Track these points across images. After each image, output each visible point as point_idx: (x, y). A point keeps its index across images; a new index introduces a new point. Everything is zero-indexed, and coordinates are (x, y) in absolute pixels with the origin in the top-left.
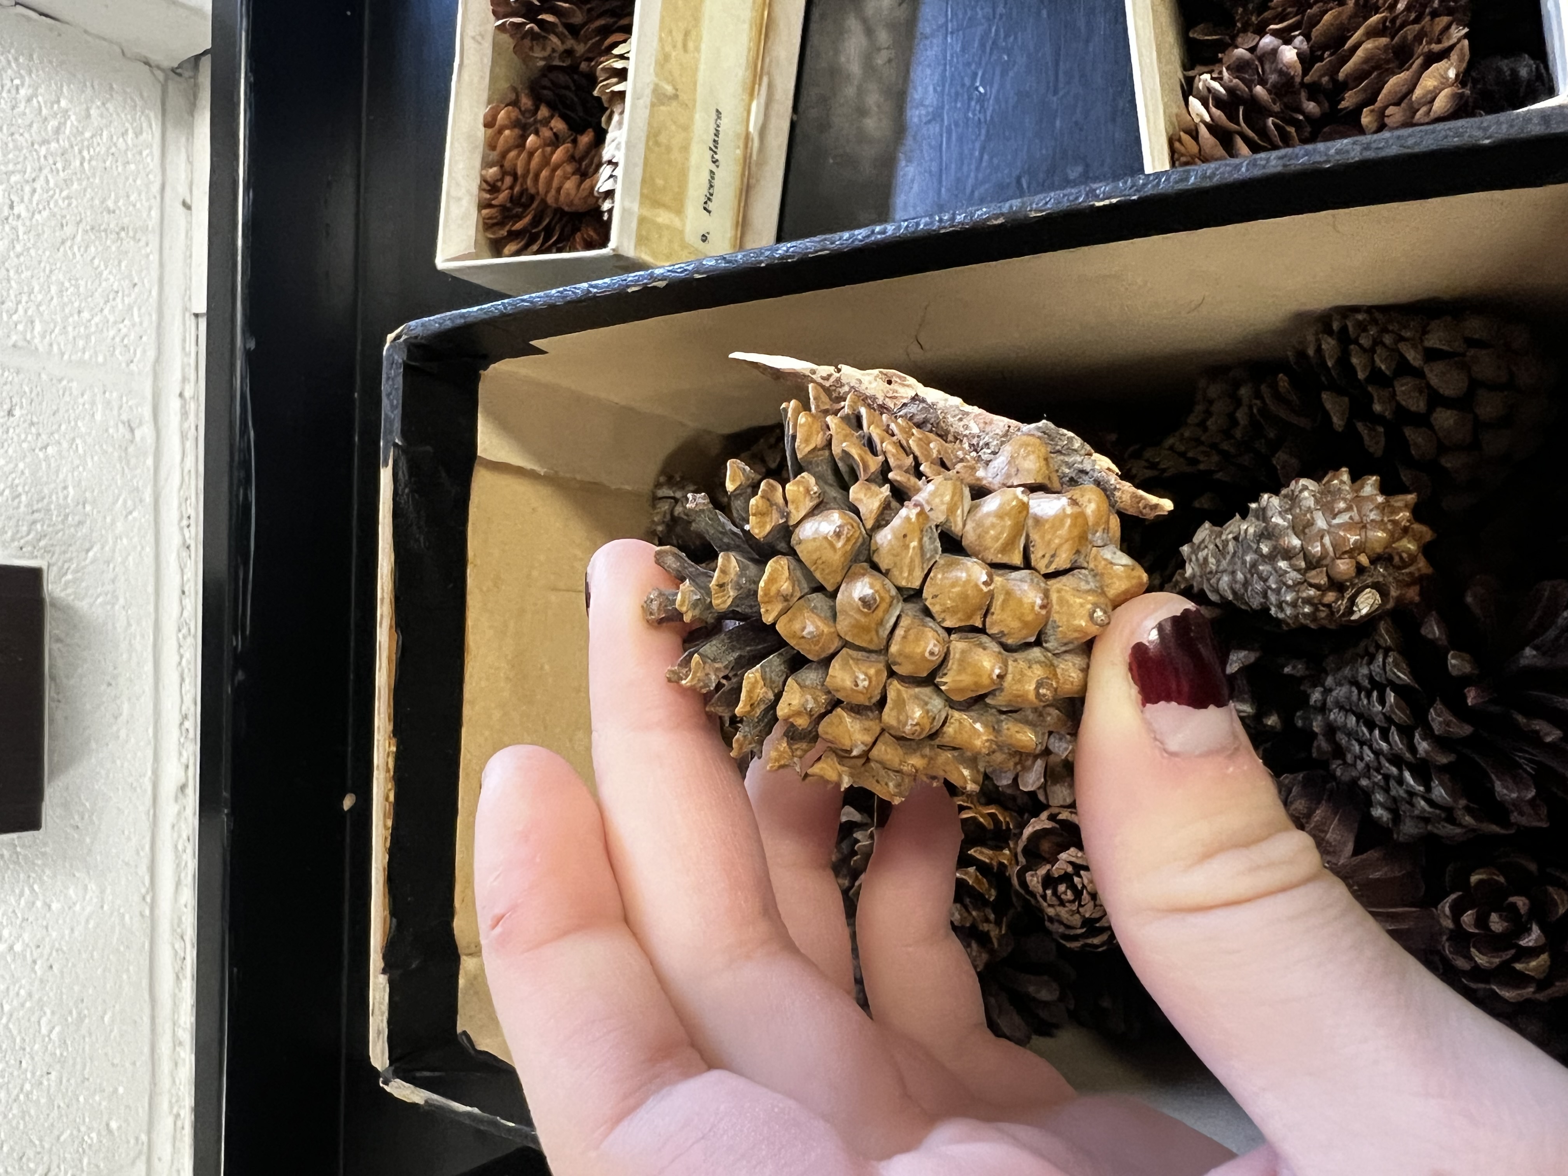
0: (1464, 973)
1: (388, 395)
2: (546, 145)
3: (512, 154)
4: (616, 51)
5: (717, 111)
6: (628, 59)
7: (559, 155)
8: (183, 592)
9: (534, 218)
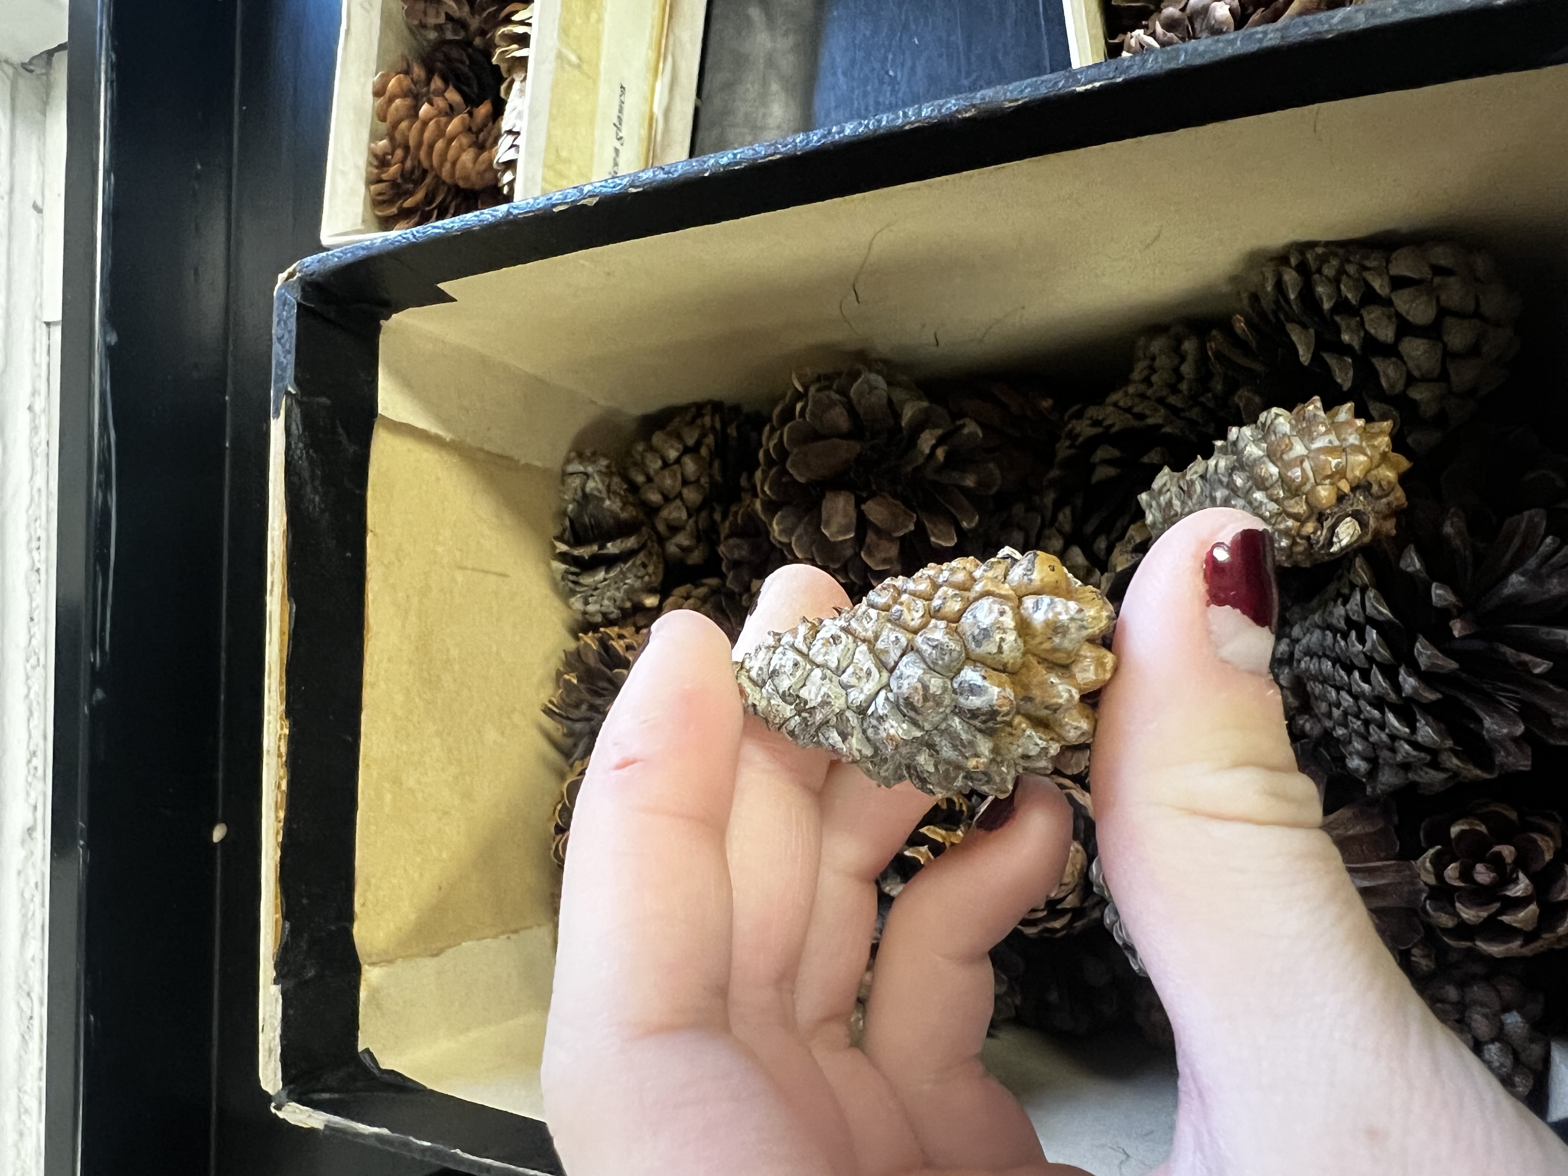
0: (1446, 931)
1: (279, 339)
2: (440, 113)
3: (404, 125)
4: (516, 18)
5: (622, 87)
6: (529, 25)
7: (455, 124)
8: (32, 619)
9: (427, 195)
